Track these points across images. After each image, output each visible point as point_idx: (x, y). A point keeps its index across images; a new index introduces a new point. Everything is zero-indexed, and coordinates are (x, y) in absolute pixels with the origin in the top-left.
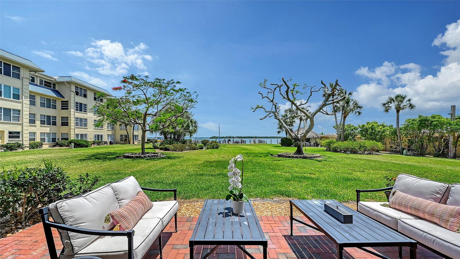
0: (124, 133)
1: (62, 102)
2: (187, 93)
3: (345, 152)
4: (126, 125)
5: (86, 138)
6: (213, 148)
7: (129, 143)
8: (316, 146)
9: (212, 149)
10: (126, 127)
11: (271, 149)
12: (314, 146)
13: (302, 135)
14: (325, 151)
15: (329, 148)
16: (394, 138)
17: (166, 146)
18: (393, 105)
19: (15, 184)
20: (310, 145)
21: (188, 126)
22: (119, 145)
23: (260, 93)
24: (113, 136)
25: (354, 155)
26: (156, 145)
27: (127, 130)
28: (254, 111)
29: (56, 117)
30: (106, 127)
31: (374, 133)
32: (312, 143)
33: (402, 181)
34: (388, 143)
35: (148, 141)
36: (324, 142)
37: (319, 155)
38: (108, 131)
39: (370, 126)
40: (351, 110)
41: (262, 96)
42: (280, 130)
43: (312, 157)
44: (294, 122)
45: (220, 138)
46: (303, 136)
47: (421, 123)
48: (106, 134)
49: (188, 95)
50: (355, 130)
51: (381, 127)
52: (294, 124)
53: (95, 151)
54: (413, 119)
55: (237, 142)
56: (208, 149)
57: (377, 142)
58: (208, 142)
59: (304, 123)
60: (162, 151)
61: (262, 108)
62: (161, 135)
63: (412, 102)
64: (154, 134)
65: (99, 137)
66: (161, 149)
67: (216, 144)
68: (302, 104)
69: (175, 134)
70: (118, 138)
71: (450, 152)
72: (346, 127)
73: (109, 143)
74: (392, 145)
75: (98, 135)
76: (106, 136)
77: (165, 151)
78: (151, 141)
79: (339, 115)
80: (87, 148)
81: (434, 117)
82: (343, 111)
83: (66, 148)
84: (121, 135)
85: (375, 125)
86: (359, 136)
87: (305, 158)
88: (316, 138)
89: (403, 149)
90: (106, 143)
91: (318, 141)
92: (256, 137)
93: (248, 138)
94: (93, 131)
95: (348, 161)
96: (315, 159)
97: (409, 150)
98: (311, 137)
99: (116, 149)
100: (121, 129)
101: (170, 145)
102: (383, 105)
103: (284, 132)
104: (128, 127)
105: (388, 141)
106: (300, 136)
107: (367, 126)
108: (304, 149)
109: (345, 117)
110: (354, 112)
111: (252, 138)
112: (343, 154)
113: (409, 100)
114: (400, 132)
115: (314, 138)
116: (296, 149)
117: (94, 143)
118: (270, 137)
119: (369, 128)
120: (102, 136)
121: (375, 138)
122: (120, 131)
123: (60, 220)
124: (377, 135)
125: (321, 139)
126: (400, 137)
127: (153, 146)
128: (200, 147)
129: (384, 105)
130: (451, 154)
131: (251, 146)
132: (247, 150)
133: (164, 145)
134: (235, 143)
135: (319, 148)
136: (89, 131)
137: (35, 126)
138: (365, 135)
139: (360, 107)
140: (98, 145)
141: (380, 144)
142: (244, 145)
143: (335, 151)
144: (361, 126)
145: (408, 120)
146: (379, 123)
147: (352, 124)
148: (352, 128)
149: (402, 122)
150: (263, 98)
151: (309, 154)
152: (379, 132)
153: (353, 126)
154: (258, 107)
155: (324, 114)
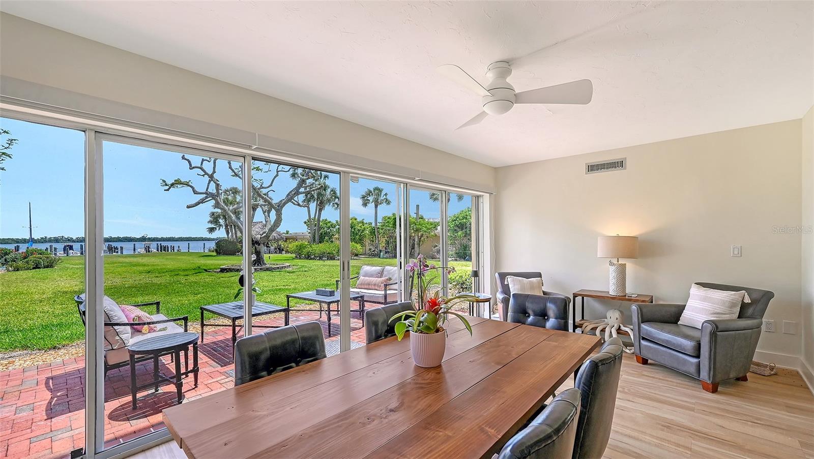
3: (321, 258)
8: (278, 252)
11: (199, 262)
12: (276, 253)
13: (263, 235)
14: (293, 259)
15: (300, 254)
16: (373, 238)
18: (371, 198)
20: (269, 252)
23: (186, 159)
25: (332, 261)
28: (168, 190)
32: (272, 248)
33: (364, 269)
34: (367, 244)
36: (292, 246)
37: (288, 265)
40: (329, 201)
41: (190, 165)
42: (213, 226)
43: (278, 268)
46: (264, 237)
50: (332, 227)
51: (360, 225)
57: (356, 244)
59: (265, 217)
61: (189, 185)
63: (388, 197)
67: (48, 257)
68: (263, 188)
72: (321, 224)
74: (371, 247)
79: (313, 206)
82: (317, 202)
85: (355, 222)
86: (337, 236)
87: (268, 269)
88: (278, 240)
89: (381, 251)
91: (281, 243)
95: (325, 269)
96: (288, 269)
97: (386, 253)
103: (223, 230)
105: (367, 242)
106: (260, 236)
108: (266, 257)
109: (320, 210)
110: (332, 204)
112: (319, 261)
113: (386, 194)
114: (378, 232)
115: (275, 239)
121: (354, 239)
124: (357, 234)
125: (286, 241)
126: (378, 237)
135: (284, 255)
141: (359, 246)
143: (308, 257)
145: (384, 218)
146: (358, 220)
147: (329, 220)
148: (329, 224)
149: (380, 220)
150: (191, 168)
151: (274, 264)
152: (359, 230)
153: (329, 222)
154: (178, 182)
155: (294, 204)
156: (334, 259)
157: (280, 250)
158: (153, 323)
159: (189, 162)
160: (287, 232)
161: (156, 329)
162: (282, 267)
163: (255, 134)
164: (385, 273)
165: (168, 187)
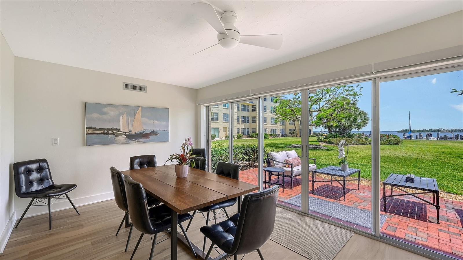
0: (293, 127)
1: (252, 106)
2: (349, 87)
4: (294, 121)
5: (266, 132)
6: (390, 144)
7: (297, 136)
9: (388, 144)
10: (294, 123)
17: (330, 139)
19: (252, 149)
21: (355, 119)
22: (289, 137)
24: (284, 130)
26: (320, 138)
27: (294, 125)
29: (249, 117)
35: (313, 134)
38: (280, 125)
45: (412, 132)
48: (279, 129)
49: (350, 89)
53: (272, 142)
60: (325, 144)
62: (326, 129)
64: (318, 128)
65: (274, 131)
66: (325, 142)
67: (396, 140)
69: (340, 127)
70: (288, 132)
73: (281, 136)
75: (274, 130)
76: (279, 130)
77: (328, 144)
78: (316, 135)
80: (267, 139)
83: (254, 138)
84: (290, 129)
90: (279, 136)
94: (271, 126)
99: (286, 140)
100: (290, 124)
104: (296, 122)
117: (271, 136)
120: (276, 130)
122: (290, 126)
123: (272, 158)
127: (317, 139)
132: (450, 148)
133: (328, 139)
134: (442, 138)
136: (268, 127)
137: (239, 124)
140: (274, 137)
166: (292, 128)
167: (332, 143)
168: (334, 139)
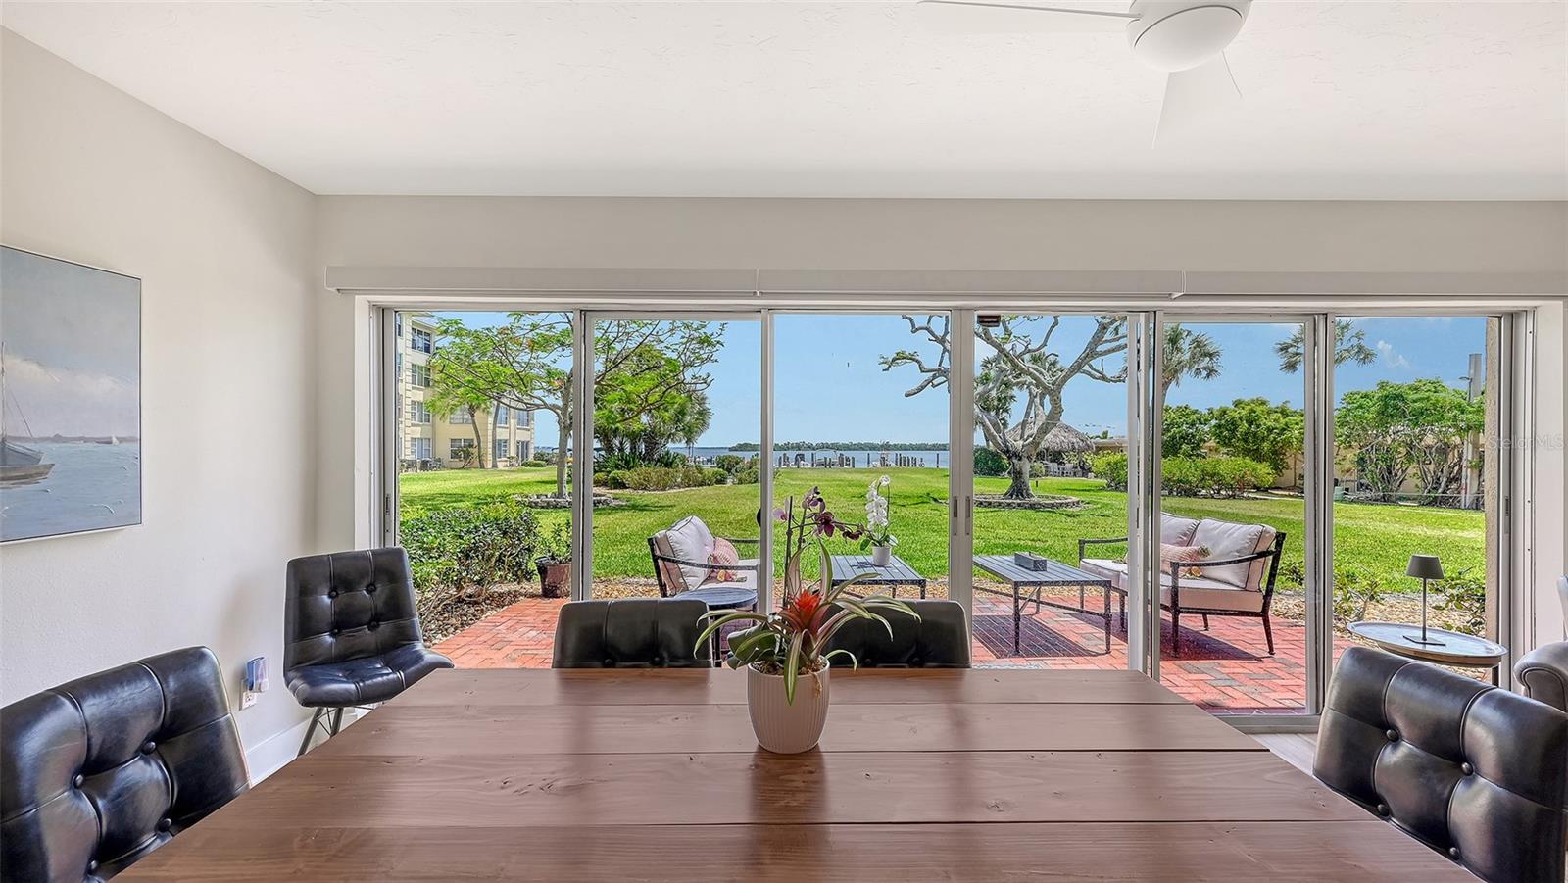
0: (466, 433)
4: (473, 408)
7: (481, 467)
8: (1081, 474)
9: (754, 482)
10: (473, 416)
11: (936, 485)
12: (1076, 475)
13: (1028, 441)
14: (1103, 489)
15: (1116, 481)
17: (615, 473)
20: (1063, 474)
22: (448, 472)
23: (906, 318)
24: (427, 442)
27: (474, 423)
28: (887, 370)
30: (409, 416)
31: (1255, 434)
32: (1069, 466)
35: (536, 458)
36: (1099, 462)
37: (1075, 499)
38: (412, 426)
39: (1243, 412)
40: (1183, 363)
41: (913, 326)
43: (1053, 504)
44: (1012, 397)
47: (1386, 405)
48: (407, 438)
50: (1202, 424)
51: (1274, 416)
52: (1013, 406)
54: (1364, 392)
55: (826, 464)
56: (741, 482)
57: (1256, 463)
58: (737, 463)
60: (604, 490)
61: (914, 360)
63: (1365, 342)
66: (598, 484)
68: (1030, 351)
70: (444, 450)
71: (1464, 491)
72: (1170, 415)
73: (419, 466)
76: (408, 444)
77: (612, 489)
81: (1417, 389)
84: (453, 441)
85: (1259, 409)
86: (1212, 443)
87: (1032, 506)
88: (1081, 451)
89: (1335, 483)
90: (408, 463)
91: (1089, 458)
92: (886, 447)
93: (861, 447)
96: (1070, 510)
98: (1065, 446)
100: (454, 422)
101: (629, 469)
102: (1282, 349)
104: (479, 414)
106: (1021, 442)
107: (1233, 413)
109: (1166, 385)
110: (1193, 370)
111: (873, 447)
113: (1358, 336)
115: (1074, 449)
116: (1010, 482)
118: (934, 445)
119: (1240, 418)
121: (1256, 451)
122: (453, 429)
124: (1263, 439)
125: (1096, 453)
128: (719, 477)
129: (1284, 348)
130: (1467, 497)
131: (874, 475)
133: (610, 472)
134: (821, 464)
135: (1091, 480)
138: (1230, 440)
139: (1211, 355)
141: (1263, 469)
142: (849, 473)
144: (1216, 413)
145: (1350, 397)
146: (1272, 405)
147: (1193, 407)
148: (1193, 417)
149: (1337, 403)
150: (915, 330)
151: (1047, 497)
152: (1270, 430)
153: (1195, 411)
154: (900, 357)
155: (1094, 378)
156: (1195, 495)
157: (1084, 470)
158: (733, 568)
159: (911, 320)
160: (1105, 436)
161: (734, 577)
162: (1061, 504)
163: (755, 270)
164: (1198, 535)
165: (886, 366)
166: (462, 437)
167: (623, 486)
168: (628, 474)
